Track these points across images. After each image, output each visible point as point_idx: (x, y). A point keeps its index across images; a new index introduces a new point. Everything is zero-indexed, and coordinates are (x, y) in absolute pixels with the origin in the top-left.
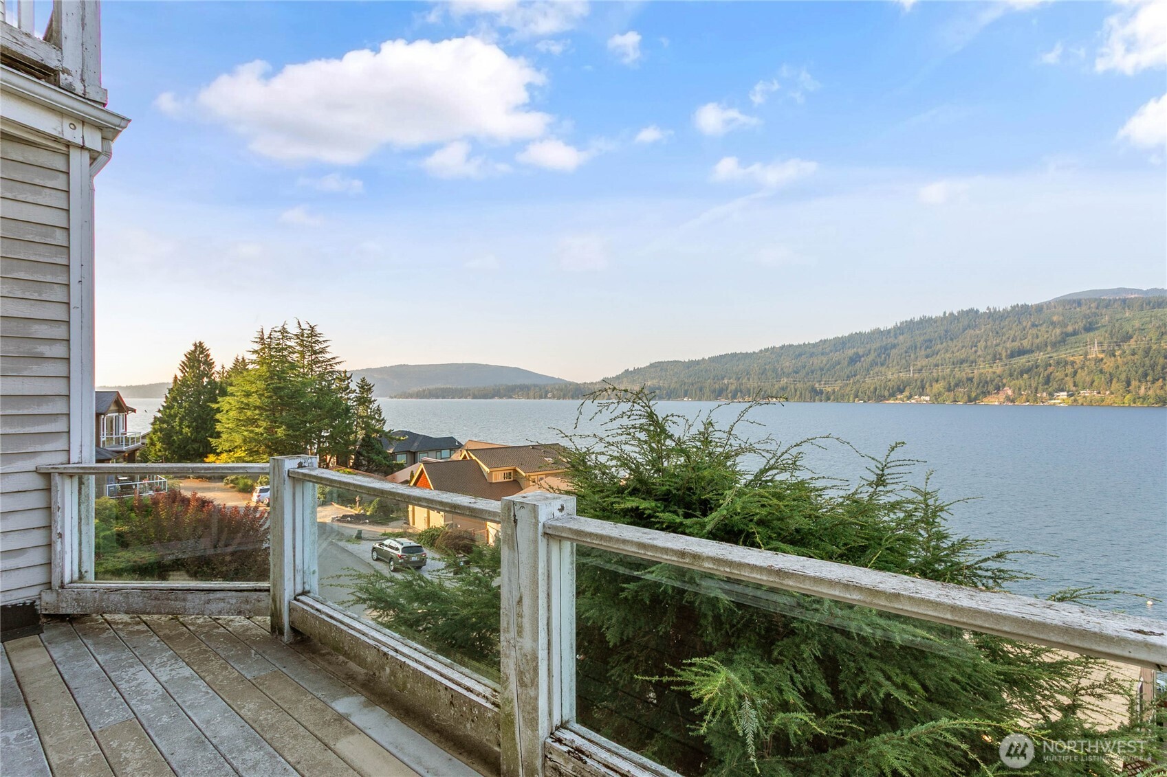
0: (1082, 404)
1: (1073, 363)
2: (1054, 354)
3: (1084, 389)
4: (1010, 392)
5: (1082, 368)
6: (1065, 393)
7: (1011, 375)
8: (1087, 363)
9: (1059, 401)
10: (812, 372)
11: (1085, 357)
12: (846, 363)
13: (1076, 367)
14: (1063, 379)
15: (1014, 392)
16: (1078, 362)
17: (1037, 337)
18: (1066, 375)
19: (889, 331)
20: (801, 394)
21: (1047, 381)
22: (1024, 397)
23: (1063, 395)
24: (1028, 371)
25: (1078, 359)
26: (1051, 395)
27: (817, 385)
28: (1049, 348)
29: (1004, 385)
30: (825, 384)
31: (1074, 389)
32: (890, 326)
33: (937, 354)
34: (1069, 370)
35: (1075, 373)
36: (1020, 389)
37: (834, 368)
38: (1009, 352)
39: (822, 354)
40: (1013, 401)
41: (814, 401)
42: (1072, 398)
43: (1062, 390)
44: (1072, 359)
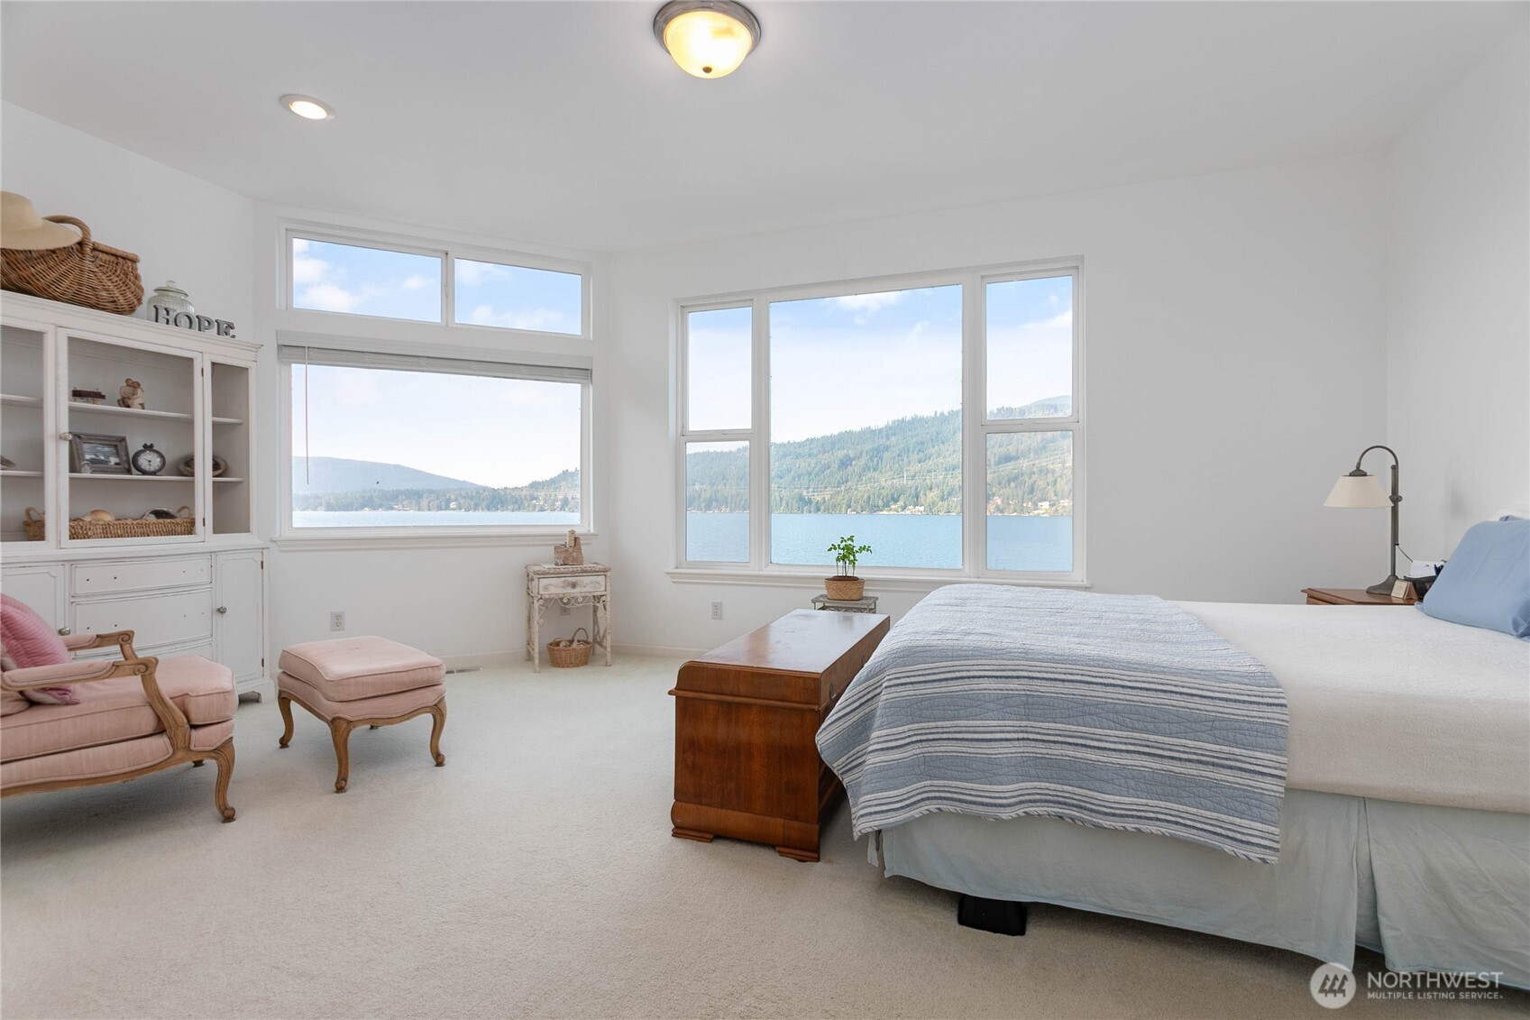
0: (1062, 515)
1: (1053, 471)
2: (1037, 462)
3: (1063, 498)
4: (999, 501)
5: (1061, 477)
6: (1048, 503)
7: (1000, 484)
8: (1065, 472)
9: (1043, 511)
10: (799, 476)
11: (1063, 466)
12: (837, 466)
13: (1056, 475)
14: (1045, 488)
15: (1003, 502)
16: (1057, 470)
17: (1022, 443)
18: (1048, 485)
19: (880, 431)
20: (787, 504)
21: (1032, 491)
22: (1012, 507)
23: (1045, 505)
24: (1015, 478)
25: (1058, 467)
26: (1036, 506)
27: (805, 493)
28: (1032, 455)
29: (994, 495)
30: (814, 492)
31: (1055, 498)
32: (882, 425)
33: (930, 458)
34: (1050, 479)
35: (1055, 481)
36: (1008, 499)
37: (823, 472)
38: (997, 457)
39: (810, 455)
40: (1002, 511)
41: (802, 512)
42: (1054, 508)
43: (1045, 500)
44: (1052, 467)
